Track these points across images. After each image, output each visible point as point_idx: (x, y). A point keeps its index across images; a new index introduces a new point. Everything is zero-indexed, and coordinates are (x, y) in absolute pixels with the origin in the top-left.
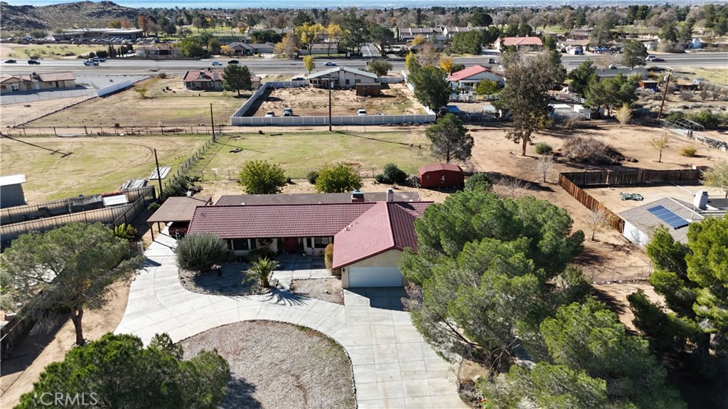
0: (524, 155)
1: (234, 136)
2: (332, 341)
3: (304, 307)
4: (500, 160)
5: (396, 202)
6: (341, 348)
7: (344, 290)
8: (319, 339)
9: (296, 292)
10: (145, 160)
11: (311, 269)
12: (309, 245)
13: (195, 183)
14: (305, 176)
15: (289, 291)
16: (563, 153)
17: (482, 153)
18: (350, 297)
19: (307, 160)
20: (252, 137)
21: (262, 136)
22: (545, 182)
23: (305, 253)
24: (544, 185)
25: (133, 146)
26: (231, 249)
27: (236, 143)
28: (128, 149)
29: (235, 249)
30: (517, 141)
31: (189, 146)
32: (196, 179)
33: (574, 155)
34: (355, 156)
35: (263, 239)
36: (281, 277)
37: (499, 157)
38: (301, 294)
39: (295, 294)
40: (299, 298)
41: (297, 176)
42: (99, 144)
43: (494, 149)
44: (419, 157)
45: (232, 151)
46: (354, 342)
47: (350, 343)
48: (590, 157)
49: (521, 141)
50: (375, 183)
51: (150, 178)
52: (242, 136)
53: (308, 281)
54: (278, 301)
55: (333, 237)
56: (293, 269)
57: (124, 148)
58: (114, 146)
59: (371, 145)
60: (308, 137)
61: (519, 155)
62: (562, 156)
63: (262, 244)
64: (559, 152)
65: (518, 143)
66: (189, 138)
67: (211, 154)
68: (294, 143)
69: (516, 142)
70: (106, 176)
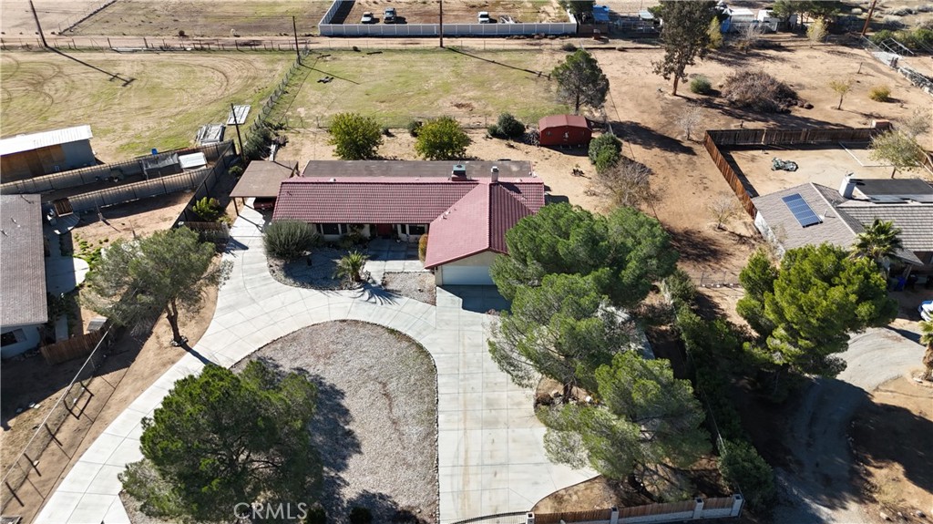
0: (675, 94)
1: (324, 54)
2: (420, 347)
3: (395, 307)
4: (643, 102)
5: (501, 184)
6: (428, 355)
7: (438, 288)
8: (407, 344)
9: (388, 288)
10: (220, 92)
11: (405, 259)
12: (404, 231)
13: (280, 132)
14: (407, 124)
15: (380, 286)
16: (724, 91)
17: (624, 89)
18: (444, 297)
19: (409, 97)
20: (345, 57)
21: (357, 56)
22: (688, 139)
23: (399, 239)
24: (686, 144)
25: (204, 69)
26: (320, 232)
27: (326, 66)
28: (199, 74)
29: (325, 233)
30: (668, 76)
31: (271, 71)
32: (280, 127)
33: (735, 97)
34: (468, 91)
35: (354, 224)
36: (374, 269)
37: (644, 97)
38: (392, 291)
39: (387, 290)
40: (391, 296)
41: (396, 123)
43: (640, 83)
44: (546, 95)
45: (320, 81)
46: (442, 349)
47: (438, 350)
48: (754, 102)
49: (672, 76)
50: (487, 137)
51: (227, 123)
52: (334, 55)
53: (401, 275)
54: (369, 298)
55: (429, 225)
56: (386, 260)
57: (193, 71)
58: (182, 68)
59: (490, 71)
60: (413, 57)
61: (668, 95)
62: (721, 97)
63: (353, 230)
64: (719, 89)
65: (669, 79)
66: (268, 56)
67: (296, 85)
68: (394, 67)
69: (666, 78)
70: (178, 118)
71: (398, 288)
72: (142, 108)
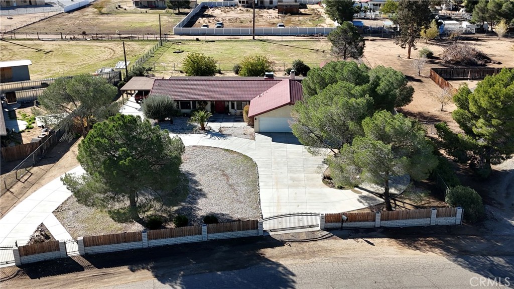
0: (409, 58)
1: (177, 42)
2: (246, 156)
3: (227, 140)
4: (389, 61)
5: (296, 80)
6: (251, 159)
7: (256, 133)
8: (237, 155)
10: (109, 57)
11: (234, 122)
12: (233, 107)
13: (149, 72)
14: (232, 69)
15: (218, 132)
16: (441, 57)
17: (375, 56)
18: (260, 137)
19: (234, 59)
20: (191, 43)
21: (199, 43)
22: (419, 76)
23: (230, 113)
24: (418, 78)
25: (99, 48)
26: (178, 108)
27: (178, 47)
28: (95, 50)
29: (182, 108)
30: (404, 46)
31: (142, 49)
32: (150, 70)
33: (450, 58)
34: (272, 57)
35: (202, 101)
36: (215, 126)
37: (389, 59)
38: (226, 134)
39: (222, 134)
40: (225, 136)
41: (226, 69)
42: (73, 46)
43: (386, 54)
44: (324, 58)
45: (175, 52)
46: (260, 157)
47: (257, 157)
48: (462, 60)
49: (407, 46)
50: (285, 74)
51: (115, 68)
52: (183, 42)
53: (231, 128)
54: (211, 137)
55: (249, 101)
56: (221, 122)
57: (92, 48)
58: (84, 47)
59: (286, 50)
60: (235, 43)
61: (405, 58)
62: (440, 59)
63: (200, 104)
64: (438, 56)
65: (405, 48)
66: (141, 43)
67: (159, 54)
68: (224, 47)
69: (403, 48)
70: (83, 66)
71: (230, 133)
72: (59, 63)
